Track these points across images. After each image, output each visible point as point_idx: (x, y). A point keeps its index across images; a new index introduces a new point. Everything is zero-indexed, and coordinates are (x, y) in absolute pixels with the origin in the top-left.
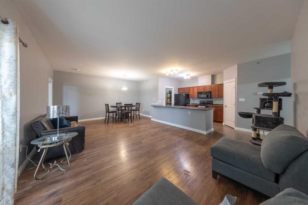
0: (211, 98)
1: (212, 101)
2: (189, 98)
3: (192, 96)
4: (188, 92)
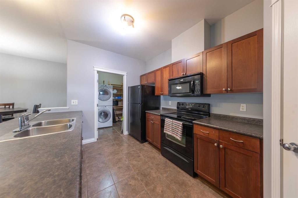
0: (203, 94)
1: (209, 105)
2: (155, 95)
3: (160, 90)
4: (154, 81)
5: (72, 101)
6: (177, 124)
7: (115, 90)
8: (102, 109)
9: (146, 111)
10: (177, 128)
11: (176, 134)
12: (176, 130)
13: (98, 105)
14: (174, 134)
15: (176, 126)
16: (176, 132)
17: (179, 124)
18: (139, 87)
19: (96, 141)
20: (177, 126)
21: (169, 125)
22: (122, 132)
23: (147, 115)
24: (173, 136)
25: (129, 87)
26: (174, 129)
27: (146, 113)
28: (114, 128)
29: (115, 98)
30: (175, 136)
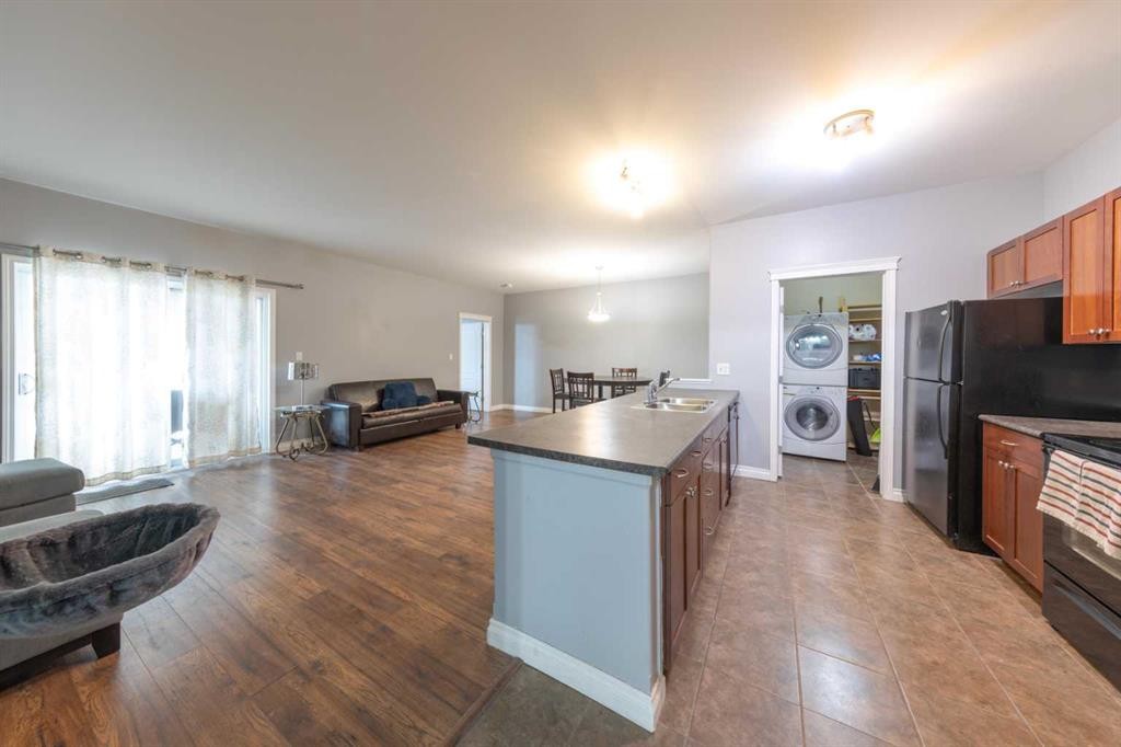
2: (1065, 342)
3: (1092, 317)
4: (1059, 272)
5: (719, 366)
6: (1102, 479)
7: (866, 326)
8: (803, 394)
9: (981, 417)
10: (1105, 500)
11: (1097, 524)
12: (1098, 506)
13: (780, 380)
14: (1090, 524)
15: (1098, 487)
16: (1100, 517)
17: (1113, 479)
18: (944, 313)
19: (775, 479)
20: (1106, 491)
21: (1068, 482)
22: (876, 488)
23: (987, 433)
24: (1085, 533)
25: (908, 315)
26: (1091, 502)
27: (984, 426)
28: (851, 468)
29: (868, 360)
30: (1093, 534)
